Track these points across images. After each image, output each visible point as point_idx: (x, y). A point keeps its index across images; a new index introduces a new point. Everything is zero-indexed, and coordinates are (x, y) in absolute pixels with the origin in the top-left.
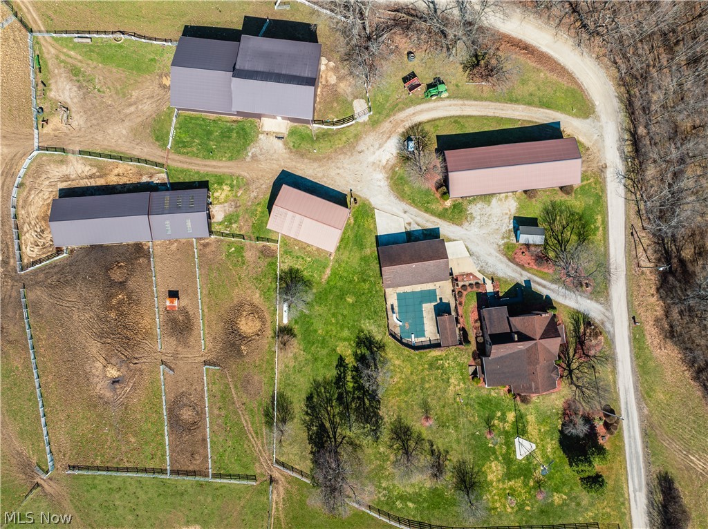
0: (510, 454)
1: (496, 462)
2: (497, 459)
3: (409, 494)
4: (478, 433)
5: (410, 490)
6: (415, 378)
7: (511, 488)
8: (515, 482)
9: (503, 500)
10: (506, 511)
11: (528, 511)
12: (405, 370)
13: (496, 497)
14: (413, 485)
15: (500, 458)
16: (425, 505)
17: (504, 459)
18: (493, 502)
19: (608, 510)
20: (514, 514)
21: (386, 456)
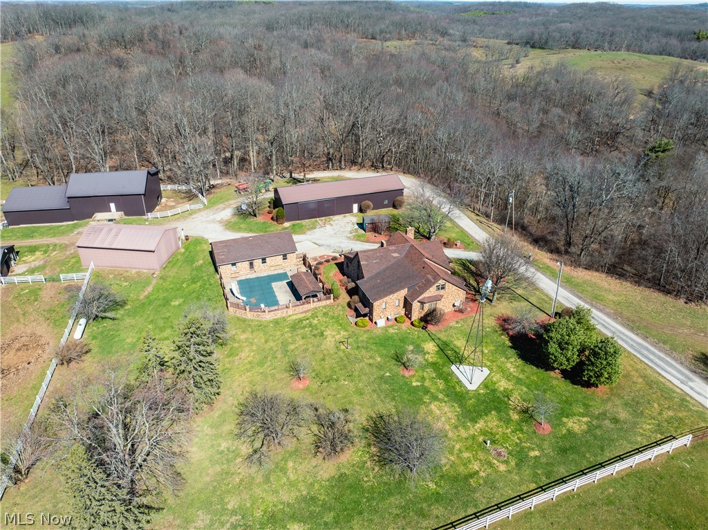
0: (454, 387)
1: (436, 403)
2: (435, 398)
3: (289, 504)
4: (388, 374)
5: (288, 496)
6: (272, 344)
7: (483, 432)
8: (485, 422)
9: (481, 455)
10: (497, 472)
11: (536, 457)
12: (256, 340)
13: (466, 455)
14: (292, 484)
15: (441, 396)
16: (329, 517)
17: (447, 396)
18: (465, 465)
19: (671, 413)
20: (515, 471)
21: (233, 452)
